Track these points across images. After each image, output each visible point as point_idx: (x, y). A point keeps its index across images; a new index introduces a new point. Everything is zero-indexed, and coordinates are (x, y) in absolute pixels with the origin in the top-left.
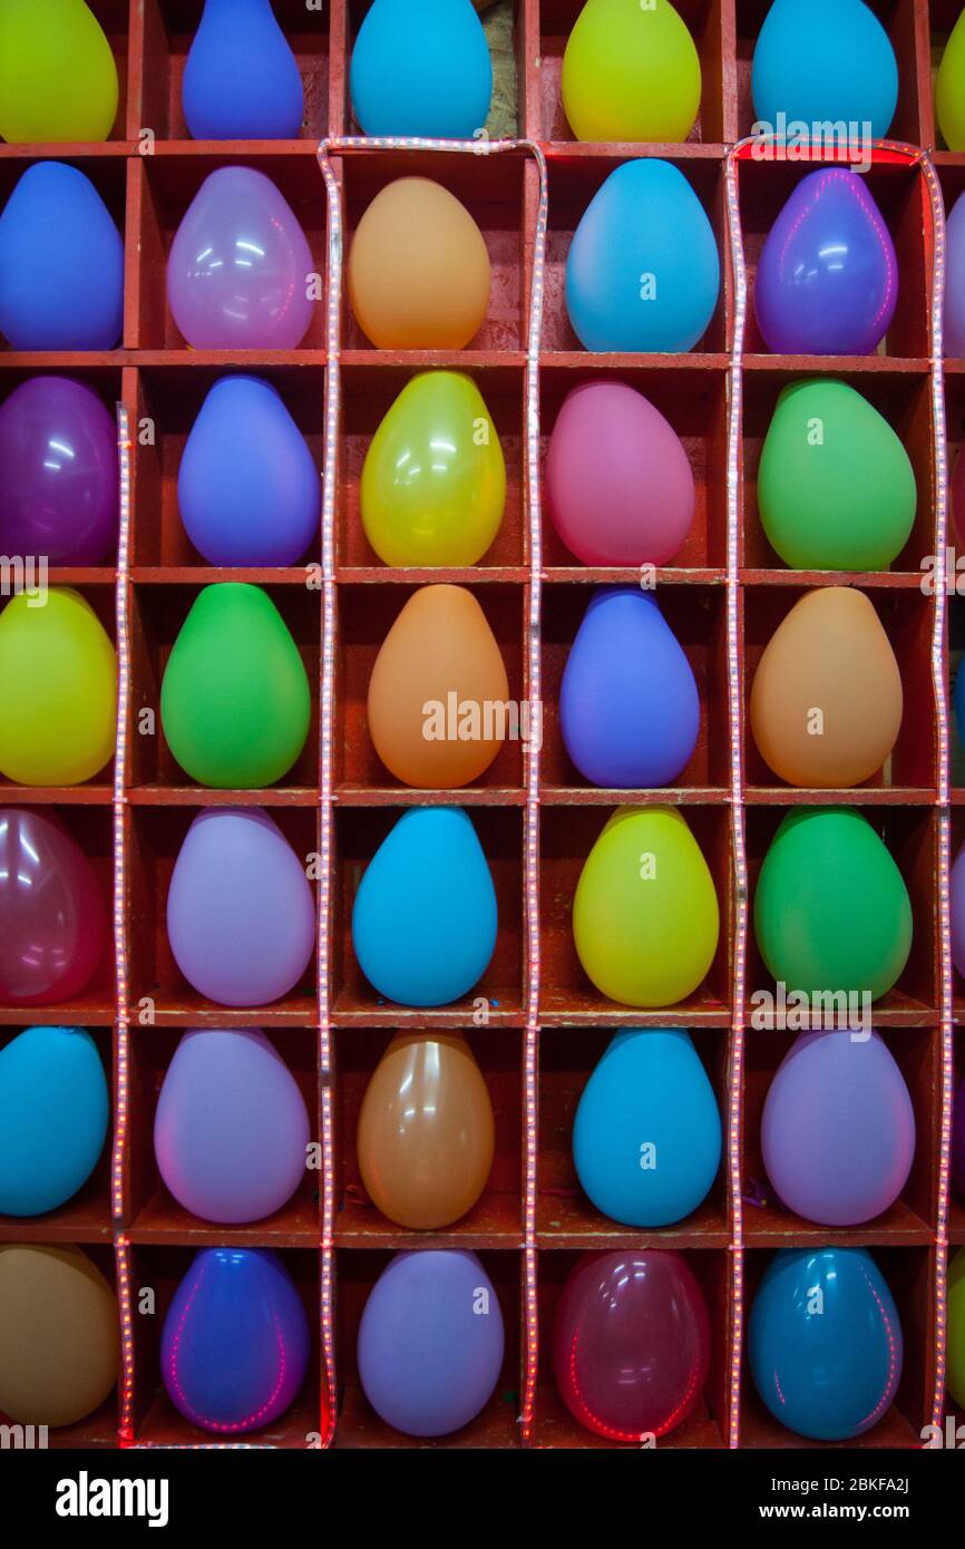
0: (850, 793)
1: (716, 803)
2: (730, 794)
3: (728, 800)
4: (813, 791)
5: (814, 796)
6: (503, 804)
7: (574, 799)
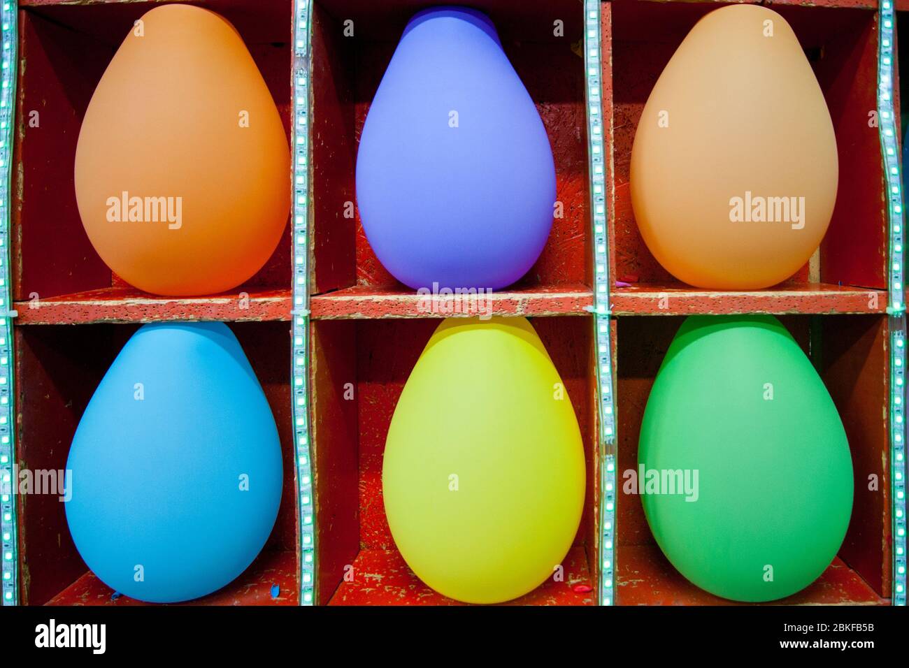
0: (766, 298)
1: (572, 313)
2: (593, 301)
3: (590, 309)
4: (714, 295)
5: (715, 302)
6: (260, 319)
7: (363, 311)
